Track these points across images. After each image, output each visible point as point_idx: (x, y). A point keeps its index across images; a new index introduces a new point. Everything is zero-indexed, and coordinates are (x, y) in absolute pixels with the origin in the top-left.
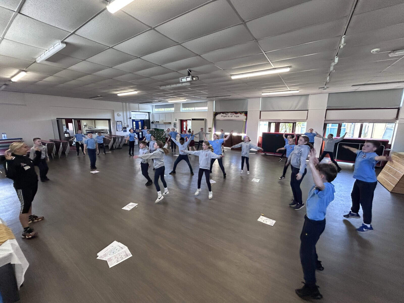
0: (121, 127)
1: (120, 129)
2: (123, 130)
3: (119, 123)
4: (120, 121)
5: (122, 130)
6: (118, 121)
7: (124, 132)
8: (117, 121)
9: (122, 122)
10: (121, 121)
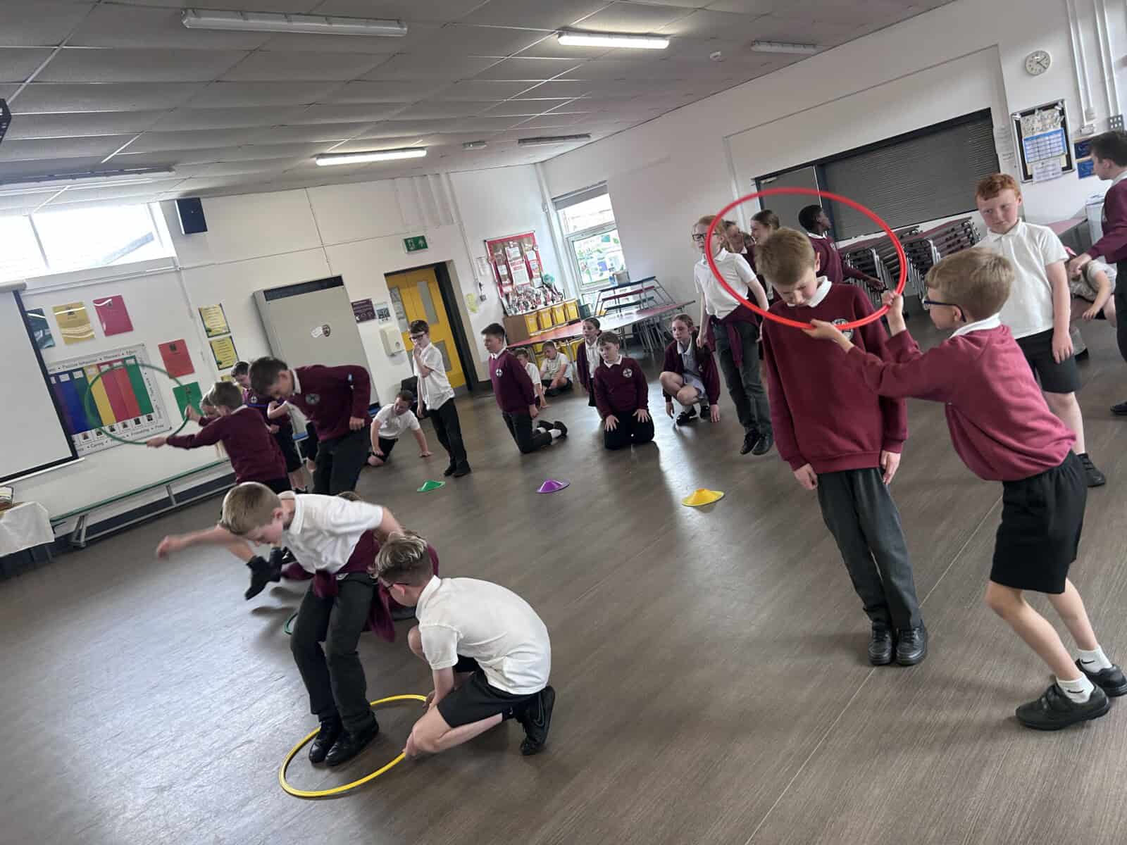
0: (1062, 149)
1: (1051, 162)
2: (1075, 165)
3: (1042, 119)
4: (1046, 108)
5: (1069, 167)
6: (1031, 112)
7: (1082, 175)
8: (1024, 114)
9: (1062, 112)
10: (1051, 107)
